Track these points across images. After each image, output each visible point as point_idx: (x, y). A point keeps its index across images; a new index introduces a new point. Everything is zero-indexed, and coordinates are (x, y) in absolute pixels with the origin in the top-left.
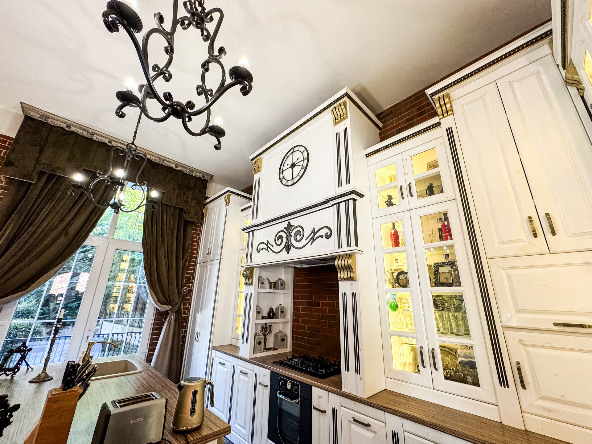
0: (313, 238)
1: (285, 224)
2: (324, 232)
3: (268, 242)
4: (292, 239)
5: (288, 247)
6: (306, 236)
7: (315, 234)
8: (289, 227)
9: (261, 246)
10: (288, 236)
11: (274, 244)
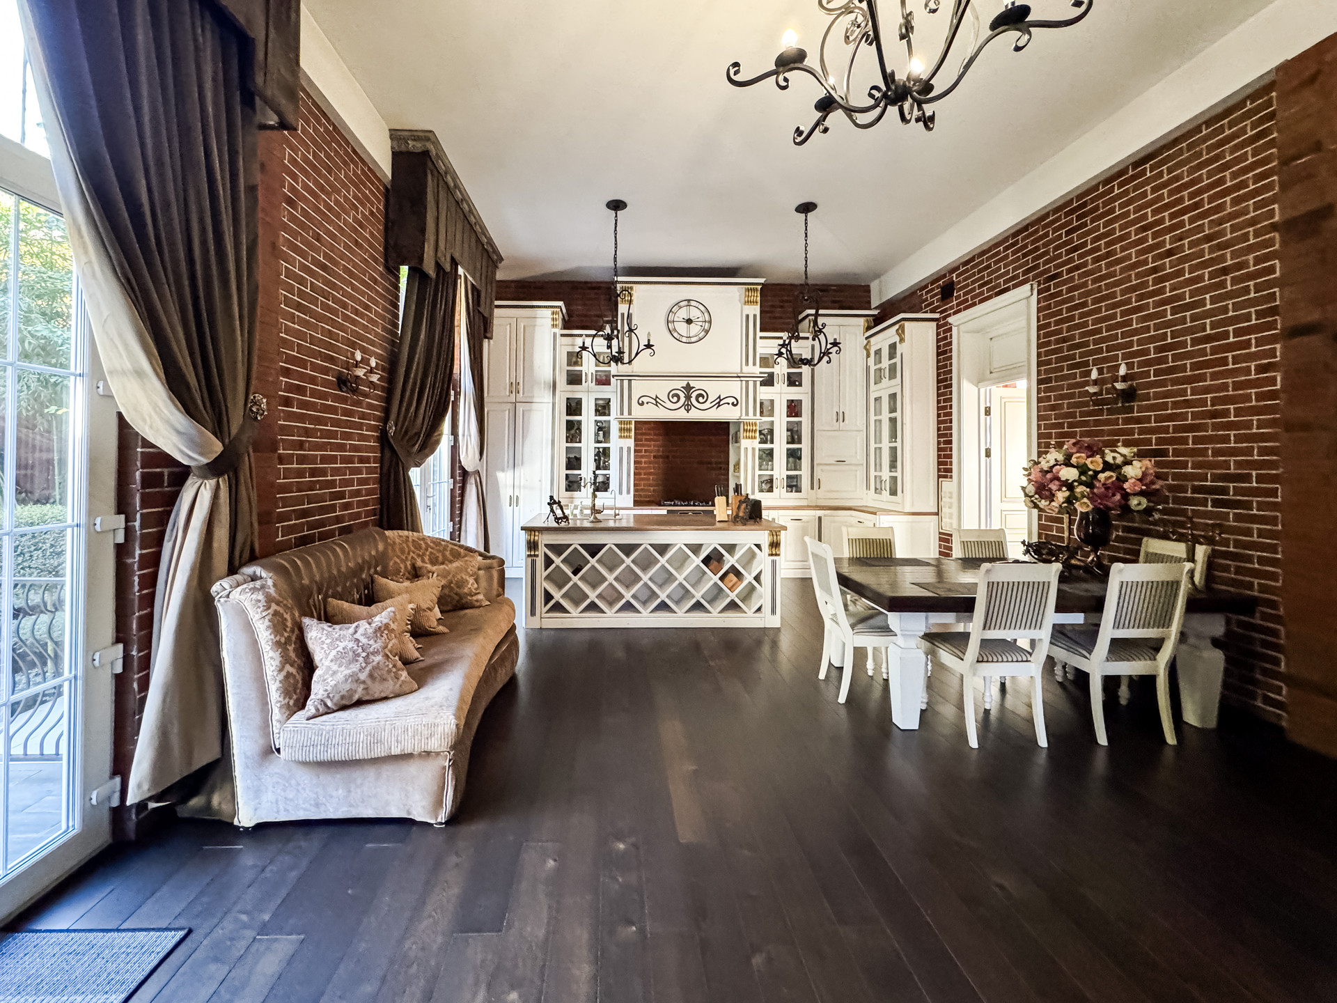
0: (719, 403)
1: (684, 384)
2: (731, 400)
3: (657, 397)
4: (693, 400)
5: (688, 407)
6: (709, 401)
7: (721, 400)
8: (688, 388)
9: (645, 400)
10: (688, 397)
11: (667, 400)
